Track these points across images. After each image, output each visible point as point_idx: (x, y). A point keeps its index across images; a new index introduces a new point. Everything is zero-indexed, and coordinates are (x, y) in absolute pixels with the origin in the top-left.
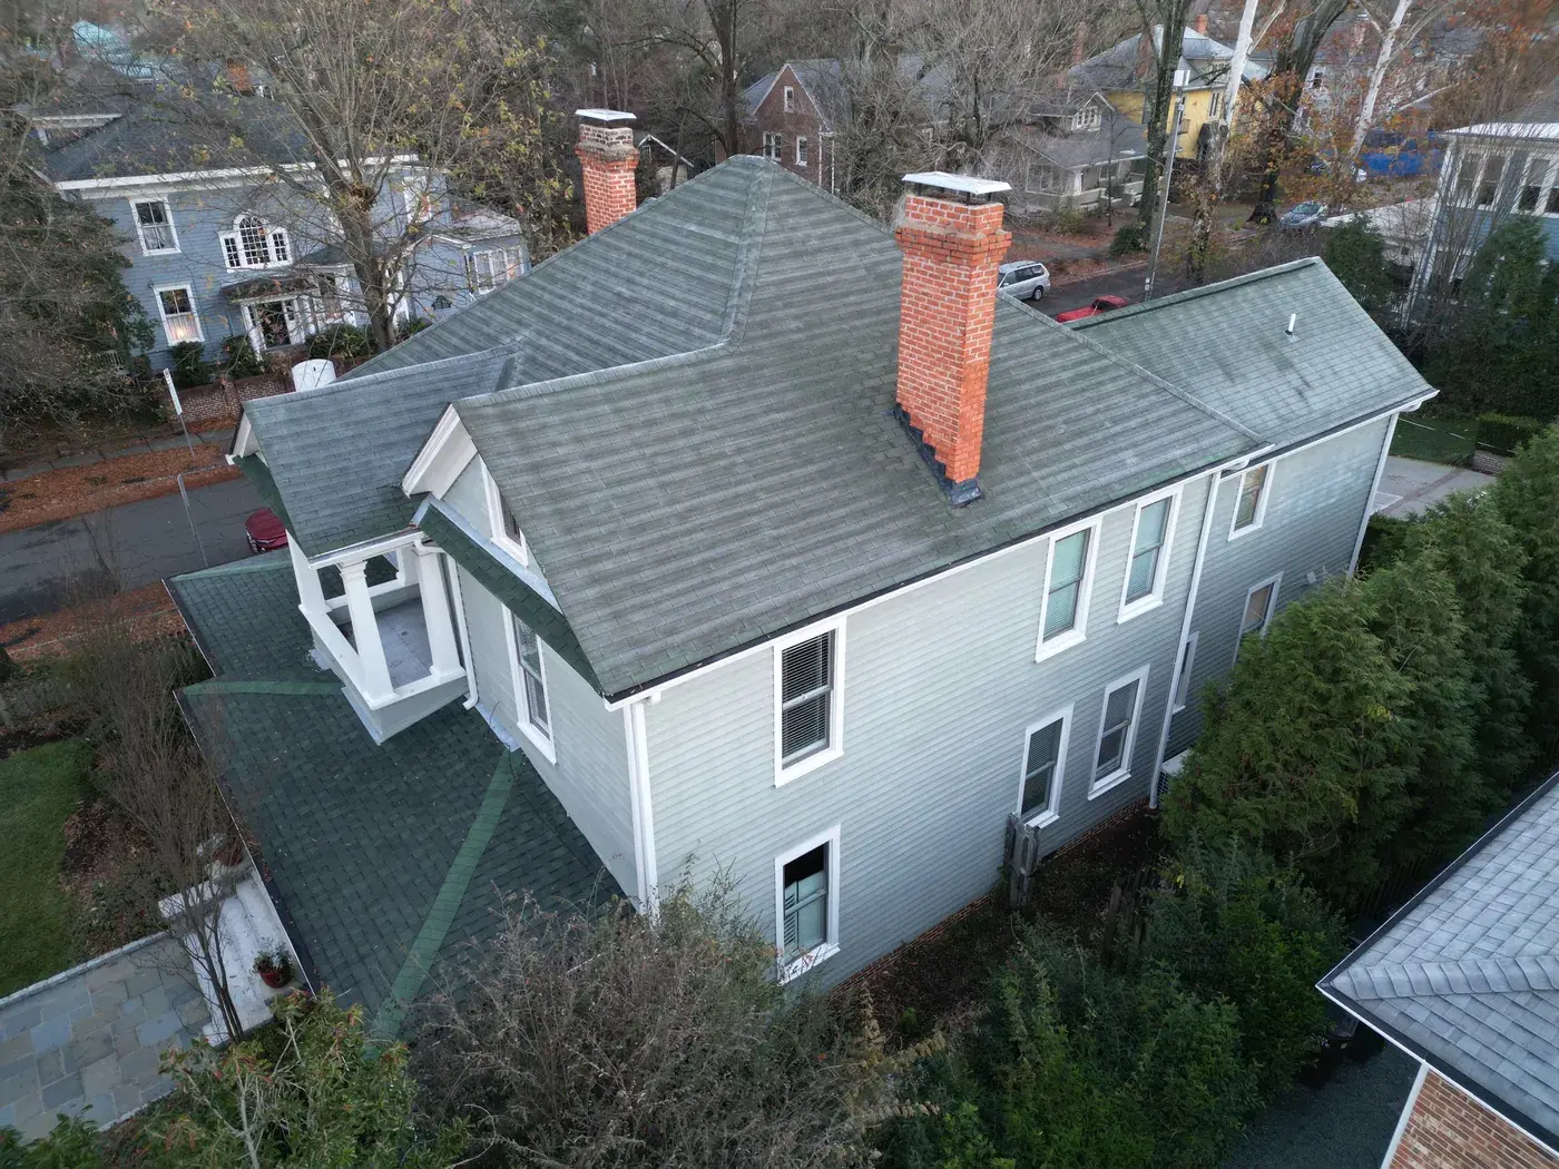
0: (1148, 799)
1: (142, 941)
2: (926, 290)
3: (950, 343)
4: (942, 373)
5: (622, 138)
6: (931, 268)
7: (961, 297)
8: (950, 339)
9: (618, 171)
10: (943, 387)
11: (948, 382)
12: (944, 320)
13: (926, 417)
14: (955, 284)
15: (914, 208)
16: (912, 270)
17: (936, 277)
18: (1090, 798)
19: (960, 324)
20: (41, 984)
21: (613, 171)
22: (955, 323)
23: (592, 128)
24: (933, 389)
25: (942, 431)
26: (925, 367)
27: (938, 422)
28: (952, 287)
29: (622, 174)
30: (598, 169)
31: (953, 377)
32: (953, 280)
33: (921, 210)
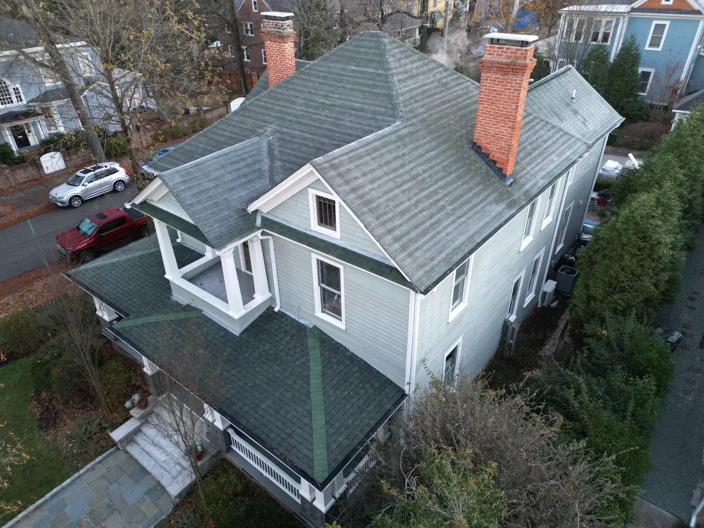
0: (538, 304)
1: (104, 455)
2: (495, 89)
3: (509, 112)
4: (503, 126)
5: (289, 25)
6: (499, 78)
7: (517, 90)
8: (509, 110)
9: (287, 43)
10: (503, 132)
11: (506, 130)
12: (505, 102)
13: (492, 147)
14: (513, 85)
15: (490, 51)
16: (487, 80)
17: (502, 82)
18: (524, 307)
19: (515, 103)
20: (59, 488)
21: (285, 43)
22: (512, 103)
23: (271, 21)
24: (497, 134)
25: (501, 153)
26: (492, 124)
27: (500, 149)
28: (512, 86)
29: (289, 44)
30: (275, 42)
31: (509, 127)
32: (512, 83)
33: (494, 51)
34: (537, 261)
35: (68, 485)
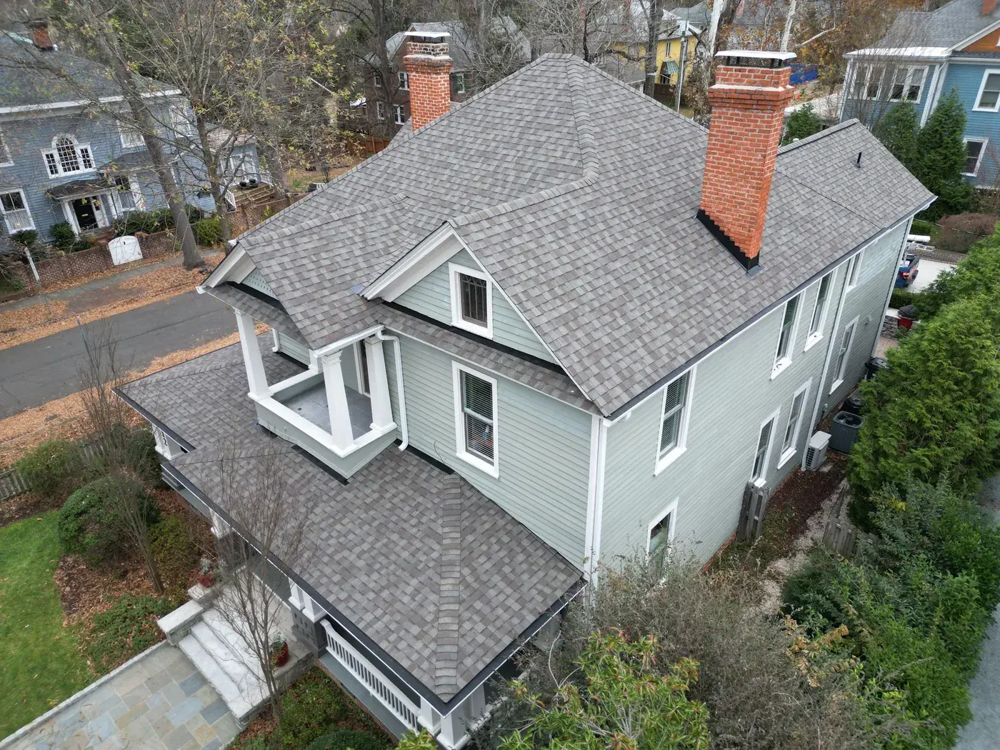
0: (801, 466)
2: (732, 130)
3: (751, 164)
4: (742, 186)
5: (442, 50)
6: (738, 115)
7: (764, 132)
8: (752, 162)
9: (440, 74)
10: (743, 195)
11: (748, 191)
12: (747, 149)
13: (727, 218)
14: (759, 124)
15: (725, 75)
16: (720, 117)
17: (741, 120)
18: (779, 468)
19: (761, 151)
21: (437, 74)
22: (757, 151)
23: (418, 44)
24: (734, 197)
25: (740, 226)
26: (727, 183)
27: (738, 220)
28: (757, 126)
29: (442, 75)
30: (423, 73)
31: (753, 187)
32: (757, 121)
33: (731, 75)
34: (799, 399)
35: (92, 692)
